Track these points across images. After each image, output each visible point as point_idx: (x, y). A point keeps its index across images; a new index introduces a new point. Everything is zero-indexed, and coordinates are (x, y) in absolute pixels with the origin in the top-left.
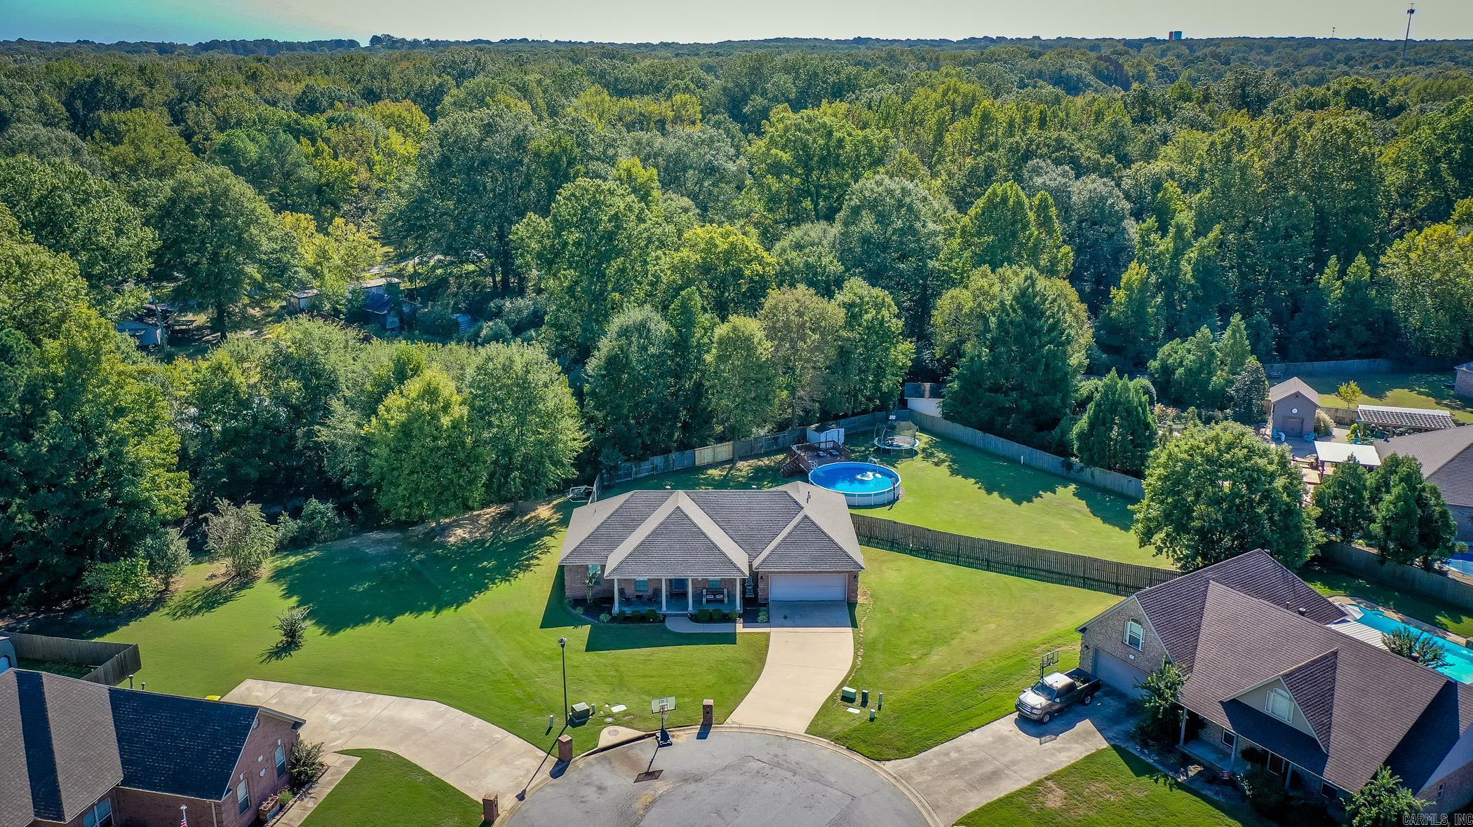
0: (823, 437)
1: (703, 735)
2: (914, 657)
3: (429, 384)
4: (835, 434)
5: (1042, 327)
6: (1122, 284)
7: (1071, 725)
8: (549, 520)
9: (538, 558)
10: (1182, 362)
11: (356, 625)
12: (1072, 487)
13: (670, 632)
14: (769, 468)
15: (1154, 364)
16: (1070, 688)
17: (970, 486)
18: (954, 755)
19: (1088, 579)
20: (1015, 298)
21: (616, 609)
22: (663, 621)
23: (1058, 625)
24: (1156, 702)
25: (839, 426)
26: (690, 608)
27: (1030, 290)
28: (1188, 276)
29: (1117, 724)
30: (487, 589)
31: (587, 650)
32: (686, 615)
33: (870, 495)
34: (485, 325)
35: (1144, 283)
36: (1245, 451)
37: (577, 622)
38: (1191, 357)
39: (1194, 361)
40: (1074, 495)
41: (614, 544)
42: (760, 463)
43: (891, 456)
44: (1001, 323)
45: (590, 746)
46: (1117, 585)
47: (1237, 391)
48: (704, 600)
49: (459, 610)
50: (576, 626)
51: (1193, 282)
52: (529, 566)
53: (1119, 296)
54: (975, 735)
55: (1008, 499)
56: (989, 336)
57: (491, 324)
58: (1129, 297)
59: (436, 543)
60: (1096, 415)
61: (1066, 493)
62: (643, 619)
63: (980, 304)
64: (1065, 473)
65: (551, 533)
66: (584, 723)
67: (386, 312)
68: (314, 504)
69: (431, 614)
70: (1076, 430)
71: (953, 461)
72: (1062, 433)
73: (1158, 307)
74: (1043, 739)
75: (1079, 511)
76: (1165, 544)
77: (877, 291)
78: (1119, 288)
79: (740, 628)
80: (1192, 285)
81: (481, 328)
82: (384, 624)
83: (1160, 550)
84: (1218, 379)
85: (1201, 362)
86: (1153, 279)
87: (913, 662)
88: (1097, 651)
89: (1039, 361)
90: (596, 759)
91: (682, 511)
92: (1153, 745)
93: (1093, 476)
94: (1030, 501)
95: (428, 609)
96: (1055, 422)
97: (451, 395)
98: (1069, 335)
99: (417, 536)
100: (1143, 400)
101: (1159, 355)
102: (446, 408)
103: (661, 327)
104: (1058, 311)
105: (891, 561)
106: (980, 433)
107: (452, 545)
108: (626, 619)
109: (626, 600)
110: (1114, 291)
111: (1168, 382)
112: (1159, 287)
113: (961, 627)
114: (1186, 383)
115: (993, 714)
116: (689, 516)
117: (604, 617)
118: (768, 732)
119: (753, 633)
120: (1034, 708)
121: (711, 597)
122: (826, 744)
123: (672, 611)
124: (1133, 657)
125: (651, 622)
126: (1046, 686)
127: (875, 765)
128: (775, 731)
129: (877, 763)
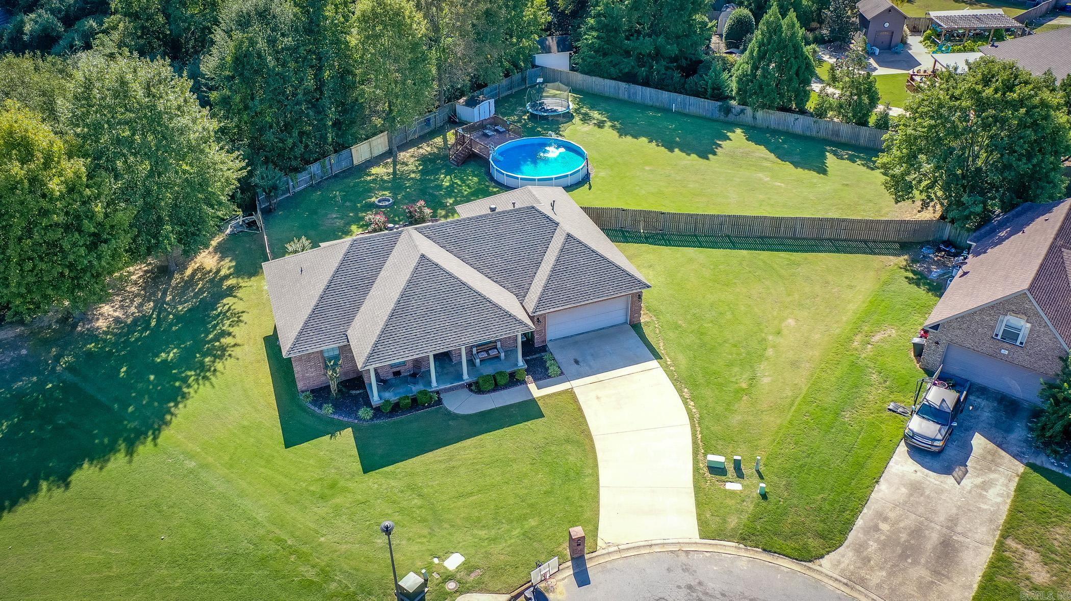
0: (476, 111)
2: (745, 385)
3: (11, 133)
4: (486, 108)
7: (966, 447)
8: (218, 271)
9: (229, 334)
11: (14, 503)
12: (740, 131)
13: (456, 417)
14: (434, 155)
21: (375, 398)
22: (439, 401)
25: (486, 97)
26: (467, 376)
29: (1008, 432)
30: (184, 396)
31: (366, 471)
32: (462, 386)
33: (567, 176)
34: (26, 18)
37: (332, 428)
40: (748, 140)
41: (349, 316)
42: (421, 151)
48: (478, 361)
49: (159, 441)
50: (333, 435)
52: (223, 349)
54: (884, 489)
55: (692, 155)
57: (33, 16)
59: (82, 333)
61: (738, 138)
62: (415, 403)
64: (728, 118)
65: (230, 292)
71: (611, 119)
74: (955, 474)
75: (766, 159)
79: (535, 391)
81: (22, 23)
82: (58, 493)
87: (746, 392)
88: (949, 346)
91: (430, 261)
93: (756, 118)
95: (112, 449)
96: (704, 67)
97: (51, 144)
99: (50, 326)
102: (49, 165)
106: (623, 85)
107: (106, 333)
108: (396, 408)
109: (384, 383)
116: (439, 263)
117: (365, 413)
118: (657, 549)
119: (554, 394)
120: (934, 440)
121: (484, 355)
122: (734, 549)
123: (444, 383)
124: (1006, 352)
125: (428, 407)
126: (936, 408)
127: (810, 568)
128: (664, 544)
129: (810, 565)
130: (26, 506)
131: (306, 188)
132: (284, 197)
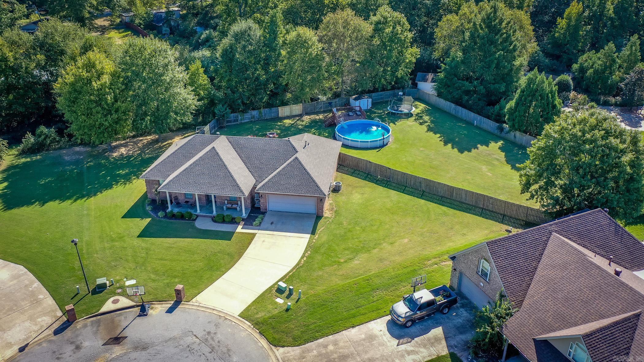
0: (357, 103)
1: (170, 311)
2: (342, 261)
4: (365, 103)
5: (498, 39)
6: (565, 16)
7: (427, 331)
10: (593, 65)
12: (500, 143)
13: (195, 228)
14: (320, 120)
15: (575, 66)
16: (430, 303)
17: (436, 138)
18: (331, 348)
19: (485, 209)
20: (483, 20)
21: (169, 209)
22: (194, 220)
23: (451, 244)
24: (485, 328)
25: (370, 97)
26: (215, 212)
27: (492, 15)
28: (611, 12)
29: (461, 333)
31: (139, 236)
32: (210, 217)
33: (368, 142)
35: (580, 15)
36: (603, 132)
37: (144, 216)
38: (600, 62)
39: (601, 65)
40: (499, 148)
42: (316, 117)
43: (395, 117)
44: (472, 36)
45: (94, 311)
46: (504, 215)
47: (626, 85)
48: (225, 207)
50: (142, 219)
51: (613, 15)
53: (562, 23)
54: (353, 332)
55: (455, 150)
56: (464, 44)
58: (568, 25)
60: (520, 99)
61: (495, 146)
62: (182, 217)
63: (462, 24)
64: (499, 134)
66: (101, 292)
67: (161, 24)
68: (43, 129)
69: (70, 202)
70: (508, 106)
71: (432, 122)
72: (500, 108)
73: (587, 31)
74: (401, 341)
75: (498, 160)
76: (537, 193)
77: (396, 14)
78: (563, 18)
79: (239, 229)
80: (612, 17)
83: (532, 197)
84: (616, 76)
85: (605, 65)
86: (586, 14)
87: (339, 264)
88: (461, 274)
89: (493, 62)
90: (92, 321)
91: (215, 150)
92: (482, 357)
93: (515, 137)
94: (469, 151)
96: (497, 102)
98: (515, 45)
100: (554, 89)
101: (580, 60)
102: (99, 75)
103: (257, 32)
104: (510, 30)
105: (361, 187)
106: (453, 105)
108: (173, 216)
110: (559, 20)
111: (582, 77)
112: (590, 18)
113: (384, 239)
114: (593, 79)
115: (374, 314)
116: (219, 153)
117: (161, 214)
118: (215, 312)
119: (246, 233)
120: (399, 316)
121: (230, 206)
122: (248, 326)
123: (203, 213)
124: (482, 285)
125: (187, 220)
126: (413, 300)
127: (272, 349)
128: (220, 311)
129: (273, 347)
130: (26, 208)
131: (248, 122)
132: (235, 123)
